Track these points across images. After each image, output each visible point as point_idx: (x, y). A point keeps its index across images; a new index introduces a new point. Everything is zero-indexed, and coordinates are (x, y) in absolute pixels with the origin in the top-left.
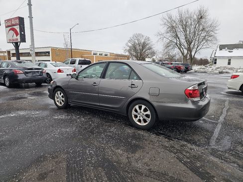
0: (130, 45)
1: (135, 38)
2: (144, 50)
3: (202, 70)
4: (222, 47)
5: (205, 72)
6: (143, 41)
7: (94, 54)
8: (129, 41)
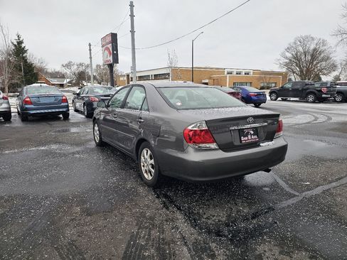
0: (289, 55)
1: (299, 43)
2: (315, 63)
6: (312, 47)
7: (228, 73)
8: (288, 49)
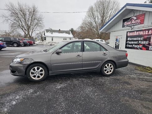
3: (41, 44)
4: (47, 31)
5: (43, 45)
